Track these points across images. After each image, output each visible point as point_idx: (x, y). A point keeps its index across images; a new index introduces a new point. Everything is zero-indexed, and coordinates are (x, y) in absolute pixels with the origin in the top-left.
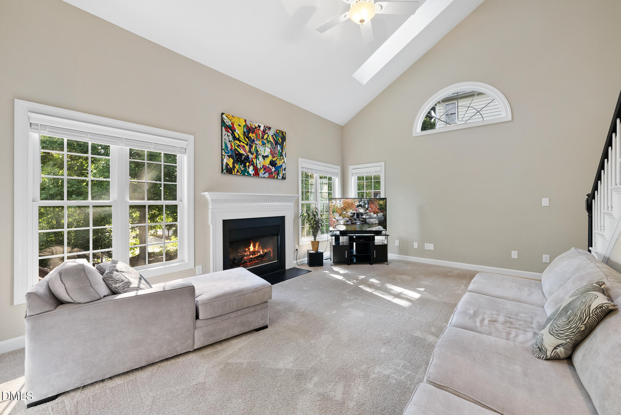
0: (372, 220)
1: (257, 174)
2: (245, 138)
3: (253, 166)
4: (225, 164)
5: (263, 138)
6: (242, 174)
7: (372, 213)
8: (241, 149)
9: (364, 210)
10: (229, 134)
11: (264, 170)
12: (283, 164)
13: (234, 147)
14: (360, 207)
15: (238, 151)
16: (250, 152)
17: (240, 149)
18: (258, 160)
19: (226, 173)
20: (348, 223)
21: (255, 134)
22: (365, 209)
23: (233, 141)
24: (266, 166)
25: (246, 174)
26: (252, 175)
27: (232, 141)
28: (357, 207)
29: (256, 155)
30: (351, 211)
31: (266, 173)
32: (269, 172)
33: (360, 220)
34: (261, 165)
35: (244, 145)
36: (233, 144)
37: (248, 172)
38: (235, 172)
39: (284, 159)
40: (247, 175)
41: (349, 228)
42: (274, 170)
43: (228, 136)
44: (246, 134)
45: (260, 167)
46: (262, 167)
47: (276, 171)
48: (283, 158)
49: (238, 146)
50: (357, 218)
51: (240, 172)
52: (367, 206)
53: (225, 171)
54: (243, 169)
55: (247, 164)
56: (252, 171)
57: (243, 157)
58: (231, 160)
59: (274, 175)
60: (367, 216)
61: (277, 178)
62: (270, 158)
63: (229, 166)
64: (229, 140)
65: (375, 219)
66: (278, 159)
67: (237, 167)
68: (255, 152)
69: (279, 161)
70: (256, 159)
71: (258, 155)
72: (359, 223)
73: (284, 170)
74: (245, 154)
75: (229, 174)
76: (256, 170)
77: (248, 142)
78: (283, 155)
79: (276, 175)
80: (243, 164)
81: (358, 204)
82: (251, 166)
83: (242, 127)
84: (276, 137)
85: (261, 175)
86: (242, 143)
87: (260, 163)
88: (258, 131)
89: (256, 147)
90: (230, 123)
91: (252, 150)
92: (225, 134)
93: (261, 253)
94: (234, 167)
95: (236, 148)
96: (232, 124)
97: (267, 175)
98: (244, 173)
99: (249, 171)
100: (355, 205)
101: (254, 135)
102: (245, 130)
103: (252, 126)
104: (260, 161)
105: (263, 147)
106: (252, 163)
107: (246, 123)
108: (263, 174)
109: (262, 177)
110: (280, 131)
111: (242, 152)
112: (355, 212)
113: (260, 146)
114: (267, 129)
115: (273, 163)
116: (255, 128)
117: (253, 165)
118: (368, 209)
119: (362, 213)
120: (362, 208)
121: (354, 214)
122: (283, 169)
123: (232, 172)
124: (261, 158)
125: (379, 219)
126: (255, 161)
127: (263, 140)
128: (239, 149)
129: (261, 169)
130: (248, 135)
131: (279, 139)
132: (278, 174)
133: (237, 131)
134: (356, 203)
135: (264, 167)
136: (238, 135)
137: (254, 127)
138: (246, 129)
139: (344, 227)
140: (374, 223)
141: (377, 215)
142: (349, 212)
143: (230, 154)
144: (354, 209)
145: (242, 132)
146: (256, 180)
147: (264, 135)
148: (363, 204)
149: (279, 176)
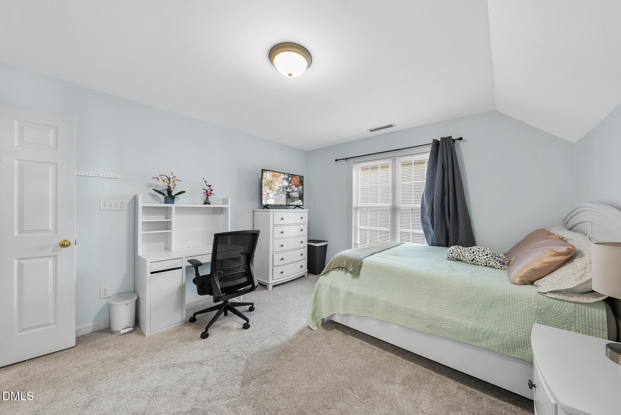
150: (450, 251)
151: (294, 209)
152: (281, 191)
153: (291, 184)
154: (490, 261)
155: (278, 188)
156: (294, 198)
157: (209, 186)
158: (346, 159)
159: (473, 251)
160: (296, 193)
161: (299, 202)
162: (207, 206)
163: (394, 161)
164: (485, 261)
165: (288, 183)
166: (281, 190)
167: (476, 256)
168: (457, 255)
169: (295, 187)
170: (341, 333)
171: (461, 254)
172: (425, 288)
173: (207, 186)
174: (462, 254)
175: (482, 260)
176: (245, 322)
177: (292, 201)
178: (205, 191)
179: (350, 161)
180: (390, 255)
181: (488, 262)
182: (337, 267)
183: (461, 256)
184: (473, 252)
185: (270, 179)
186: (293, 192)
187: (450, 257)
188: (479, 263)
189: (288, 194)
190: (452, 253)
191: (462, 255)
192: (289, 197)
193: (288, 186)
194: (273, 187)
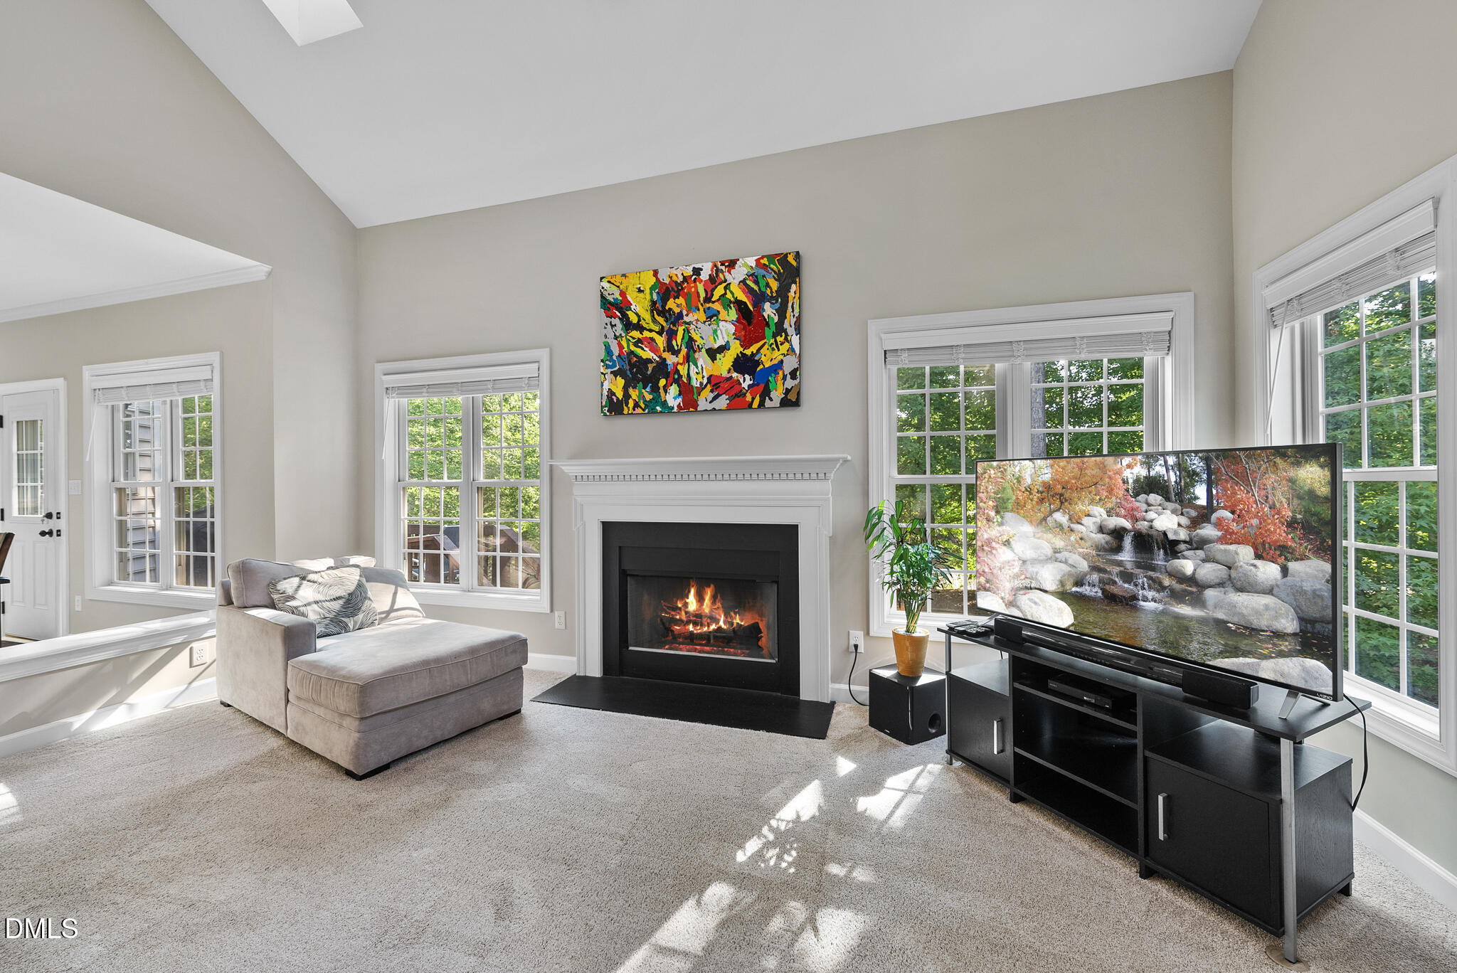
0: (1247, 602)
1: (689, 404)
2: (656, 316)
3: (679, 386)
4: (605, 393)
5: (708, 299)
6: (646, 411)
7: (1245, 553)
8: (645, 349)
9: (1184, 521)
10: (616, 321)
11: (712, 391)
12: (784, 359)
13: (626, 349)
14: (1154, 498)
15: (636, 356)
16: (670, 348)
17: (643, 349)
18: (692, 367)
19: (608, 414)
20: (1086, 590)
21: (685, 296)
22: (1193, 513)
23: (623, 335)
24: (720, 377)
25: (659, 408)
26: (676, 409)
27: (621, 334)
28: (1136, 495)
29: (688, 354)
30: (1099, 512)
31: (721, 395)
32: (733, 392)
33: (1157, 585)
34: (703, 377)
35: (653, 335)
36: (624, 343)
37: (664, 404)
38: (631, 409)
39: (789, 342)
40: (661, 412)
41: (1095, 624)
42: (752, 382)
43: (612, 326)
44: (659, 305)
45: (701, 383)
46: (705, 381)
47: (758, 384)
48: (786, 339)
49: (638, 343)
50: (1138, 565)
51: (643, 406)
52: (1200, 491)
53: (607, 409)
54: (651, 397)
55: (662, 382)
56: (675, 398)
57: (650, 367)
58: (621, 382)
59: (749, 398)
60: (1209, 566)
61: (761, 405)
62: (736, 348)
63: (616, 396)
64: (615, 335)
65: (1268, 600)
66: (766, 346)
67: (634, 394)
68: (683, 347)
69: (768, 353)
70: (687, 364)
71: (695, 352)
72: (1150, 605)
73: (789, 376)
74: (655, 357)
75: (615, 414)
76: (687, 392)
77: (664, 324)
78: (785, 331)
79: (758, 397)
80: (650, 385)
81: (1144, 473)
82: (671, 385)
83: (647, 291)
84: (757, 283)
85: (703, 404)
86: (646, 334)
87: (700, 370)
88: (693, 285)
89: (687, 331)
90: (617, 295)
91: (674, 343)
92: (606, 324)
93: (721, 623)
94: (627, 396)
95: (633, 348)
96: (623, 294)
97: (723, 402)
98: (655, 407)
99: (666, 400)
100: (1125, 482)
101: (681, 300)
102: (655, 297)
103: (675, 278)
104: (700, 368)
105: (709, 325)
106: (676, 377)
107: (657, 279)
108: (710, 403)
109: (706, 410)
110: (771, 258)
111: (646, 354)
112: (1127, 524)
113: (700, 325)
114: (723, 268)
115: (745, 364)
116: (683, 282)
117: (678, 381)
118: (1214, 517)
119: (1171, 536)
120: (1170, 505)
121: (1118, 534)
122: (787, 372)
123: (623, 409)
124: (702, 358)
125: (1302, 600)
126: (683, 370)
127: (710, 305)
128: (638, 351)
129: (702, 387)
130: (664, 306)
131: (768, 285)
132: (766, 393)
133: (633, 307)
134: (1129, 466)
135: (715, 383)
136: (637, 314)
137: (681, 279)
138: (658, 293)
139: (1060, 611)
140: (1263, 623)
141: (1285, 571)
142: (1085, 520)
143: (616, 369)
144: (1120, 505)
145: (647, 304)
146: (689, 422)
147: (713, 290)
148: (1173, 479)
149: (771, 399)
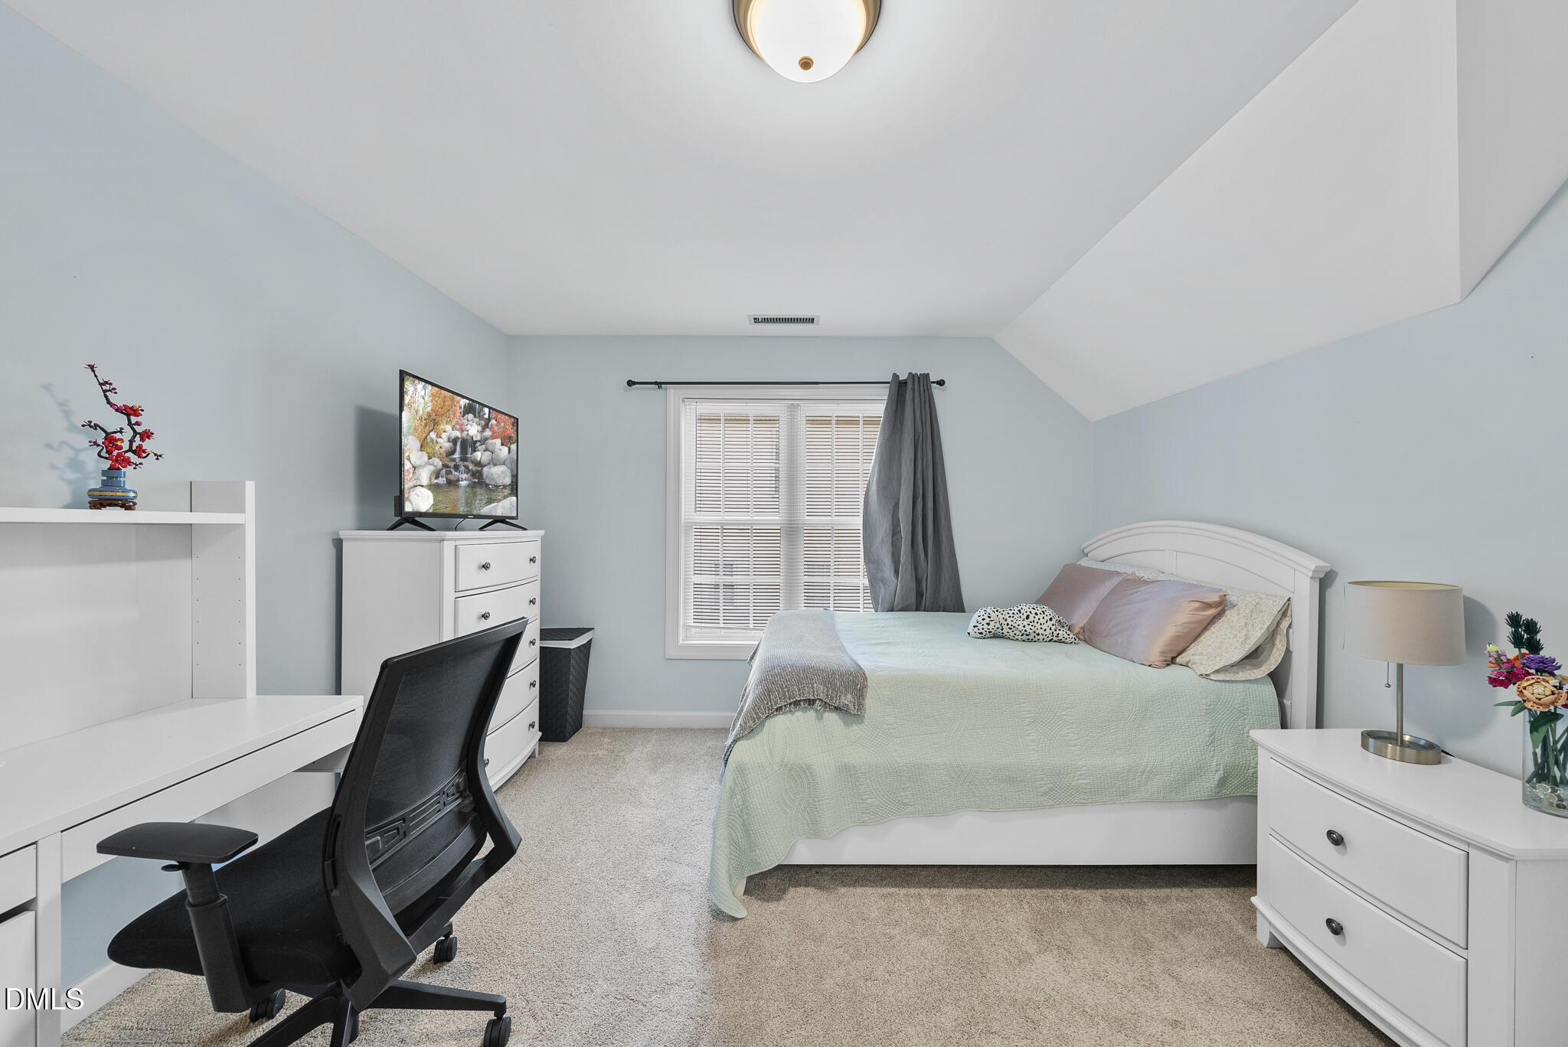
150: (983, 619)
151: (482, 529)
152: (454, 456)
153: (488, 433)
154: (1058, 631)
155: (448, 445)
156: (497, 486)
157: (130, 412)
158: (659, 384)
159: (1026, 615)
160: (502, 468)
161: (504, 506)
162: (113, 515)
163: (793, 409)
164: (1051, 632)
165: (480, 428)
166: (457, 456)
167: (1035, 624)
168: (998, 625)
169: (502, 444)
170: (811, 890)
171: (1004, 622)
172: (1029, 709)
173: (118, 410)
174: (1006, 623)
175: (1045, 630)
176: (490, 1015)
177: (490, 501)
178: (100, 437)
179: (672, 392)
180: (869, 644)
181: (1055, 634)
182: (790, 704)
183: (1005, 627)
184: (1028, 617)
185: (424, 408)
186: (494, 462)
187: (984, 633)
188: (1041, 637)
189: (477, 471)
190: (988, 624)
191: (1008, 624)
192: (479, 482)
193: (479, 438)
194: (432, 441)
